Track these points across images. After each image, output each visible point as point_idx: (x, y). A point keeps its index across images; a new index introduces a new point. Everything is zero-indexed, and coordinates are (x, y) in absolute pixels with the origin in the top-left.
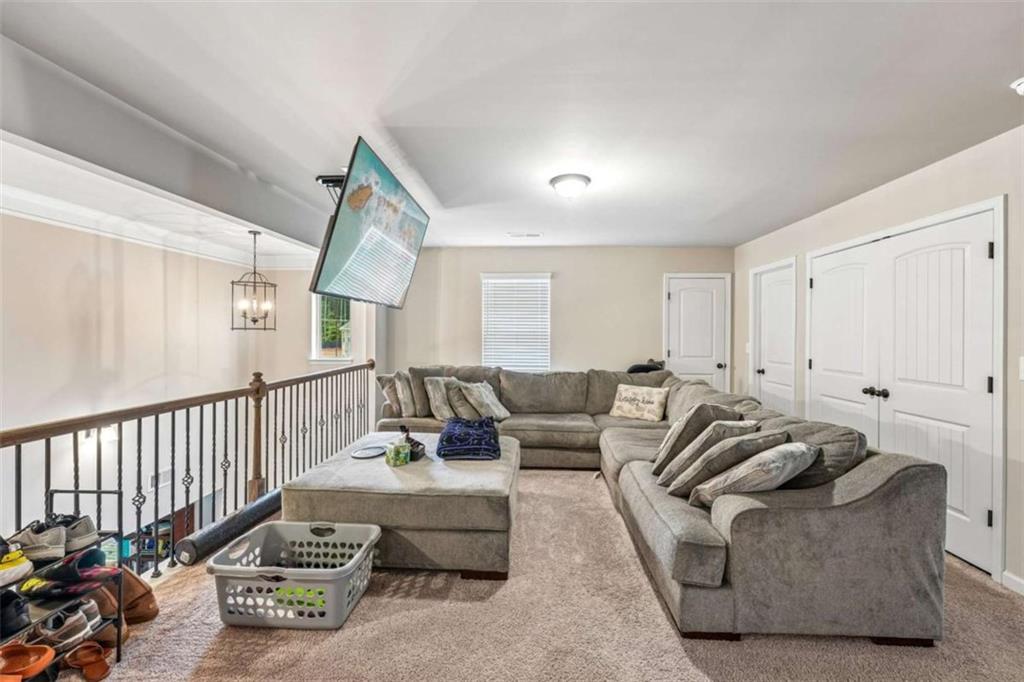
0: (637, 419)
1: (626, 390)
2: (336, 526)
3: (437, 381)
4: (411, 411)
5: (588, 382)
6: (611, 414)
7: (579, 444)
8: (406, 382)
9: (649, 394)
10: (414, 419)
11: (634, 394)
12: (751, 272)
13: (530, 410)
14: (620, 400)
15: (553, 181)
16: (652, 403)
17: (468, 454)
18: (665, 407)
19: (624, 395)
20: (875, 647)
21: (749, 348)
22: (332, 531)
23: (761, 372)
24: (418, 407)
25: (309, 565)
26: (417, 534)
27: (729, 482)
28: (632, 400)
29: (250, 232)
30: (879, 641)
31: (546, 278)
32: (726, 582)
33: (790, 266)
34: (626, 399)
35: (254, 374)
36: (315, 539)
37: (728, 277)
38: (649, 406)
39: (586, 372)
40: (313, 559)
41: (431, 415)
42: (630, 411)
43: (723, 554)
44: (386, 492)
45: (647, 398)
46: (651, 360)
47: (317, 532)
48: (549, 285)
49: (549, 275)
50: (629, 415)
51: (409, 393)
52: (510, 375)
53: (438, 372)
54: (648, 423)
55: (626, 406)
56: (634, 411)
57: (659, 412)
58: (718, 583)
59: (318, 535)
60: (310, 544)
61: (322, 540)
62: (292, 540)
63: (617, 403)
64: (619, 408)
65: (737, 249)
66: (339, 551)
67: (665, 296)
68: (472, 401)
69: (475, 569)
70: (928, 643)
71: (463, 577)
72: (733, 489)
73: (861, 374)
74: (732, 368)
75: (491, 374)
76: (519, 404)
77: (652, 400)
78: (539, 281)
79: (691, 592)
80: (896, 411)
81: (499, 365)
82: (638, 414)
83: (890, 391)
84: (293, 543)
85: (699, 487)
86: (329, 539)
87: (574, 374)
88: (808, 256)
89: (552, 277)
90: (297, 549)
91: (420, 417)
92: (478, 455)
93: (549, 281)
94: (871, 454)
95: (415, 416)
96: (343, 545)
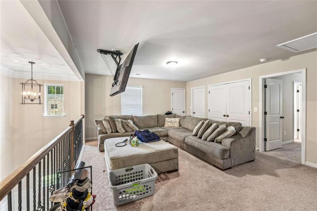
0: (173, 127)
1: (168, 119)
2: (134, 167)
3: (119, 120)
4: (110, 131)
5: (158, 118)
6: (165, 126)
7: (163, 135)
8: (108, 122)
9: (175, 120)
10: (112, 134)
11: (171, 120)
12: (191, 89)
13: (143, 127)
14: (167, 122)
15: (168, 63)
16: (177, 122)
17: (153, 140)
18: (180, 123)
19: (168, 121)
20: (248, 163)
21: (191, 107)
22: (133, 169)
23: (194, 113)
24: (113, 130)
25: (125, 182)
26: (155, 164)
27: (225, 136)
28: (171, 122)
29: (29, 62)
30: (248, 162)
31: (141, 87)
32: (230, 157)
33: (203, 88)
34: (169, 122)
35: (71, 121)
36: (127, 173)
37: (185, 90)
38: (176, 123)
39: (156, 115)
40: (127, 180)
41: (117, 132)
42: (171, 125)
43: (229, 151)
44: (145, 153)
45: (175, 121)
46: (169, 111)
47: (127, 170)
48: (142, 90)
49: (142, 87)
50: (171, 126)
51: (109, 125)
52: (136, 117)
53: (118, 118)
54: (176, 128)
55: (169, 124)
56: (172, 125)
57: (179, 124)
58: (229, 157)
59: (127, 171)
60: (125, 175)
61: (129, 173)
62: (119, 175)
63: (166, 123)
64: (167, 124)
65: (187, 83)
66: (135, 174)
67: (171, 94)
68: (130, 126)
69: (171, 170)
70: (253, 160)
71: (168, 173)
72: (226, 137)
73: (222, 112)
74: (186, 112)
75: (130, 117)
76: (140, 126)
77: (176, 121)
78: (139, 88)
79: (225, 160)
80: (230, 119)
81: (131, 114)
82: (173, 126)
83: (229, 115)
84: (119, 177)
85: (216, 138)
86: (132, 172)
87: (154, 116)
88: (208, 86)
89: (143, 87)
90: (121, 178)
91: (114, 133)
92: (155, 140)
93: (142, 88)
94: (242, 128)
95: (112, 132)
96: (136, 173)
